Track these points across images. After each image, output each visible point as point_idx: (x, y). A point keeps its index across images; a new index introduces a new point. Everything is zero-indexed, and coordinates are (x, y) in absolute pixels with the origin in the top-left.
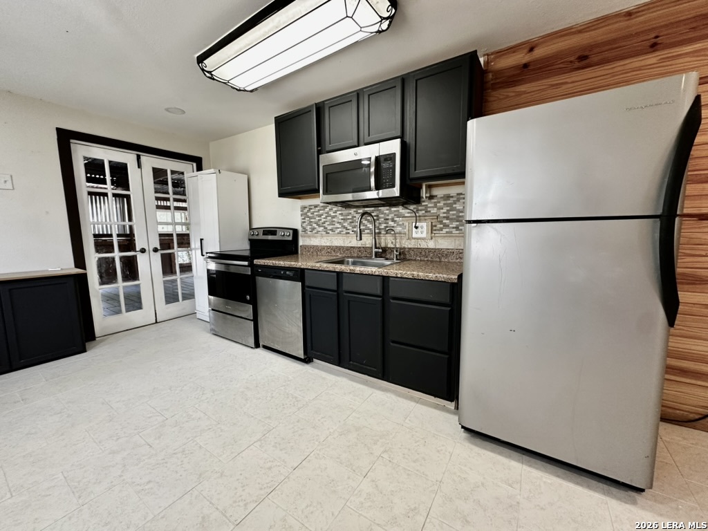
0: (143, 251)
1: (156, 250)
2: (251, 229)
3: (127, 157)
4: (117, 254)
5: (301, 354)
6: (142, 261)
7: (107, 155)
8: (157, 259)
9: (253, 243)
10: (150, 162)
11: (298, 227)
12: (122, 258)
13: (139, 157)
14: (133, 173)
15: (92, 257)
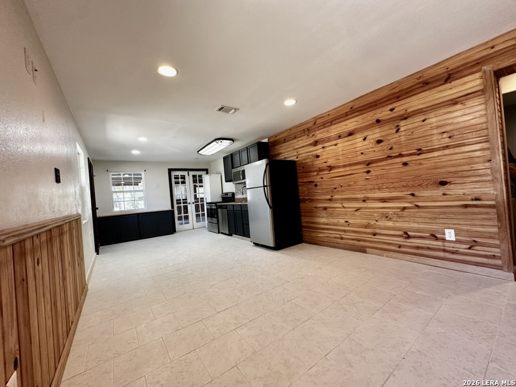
0: (189, 203)
1: (193, 203)
2: (222, 193)
3: (185, 173)
4: (182, 205)
5: (227, 233)
6: (189, 207)
7: (179, 173)
8: (194, 206)
9: (223, 198)
10: (192, 173)
11: (234, 192)
12: (183, 206)
13: (188, 173)
14: (187, 177)
15: (176, 206)
